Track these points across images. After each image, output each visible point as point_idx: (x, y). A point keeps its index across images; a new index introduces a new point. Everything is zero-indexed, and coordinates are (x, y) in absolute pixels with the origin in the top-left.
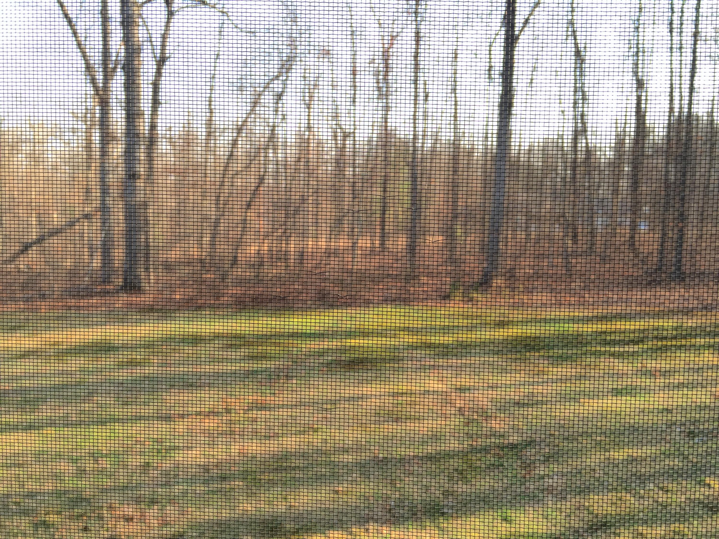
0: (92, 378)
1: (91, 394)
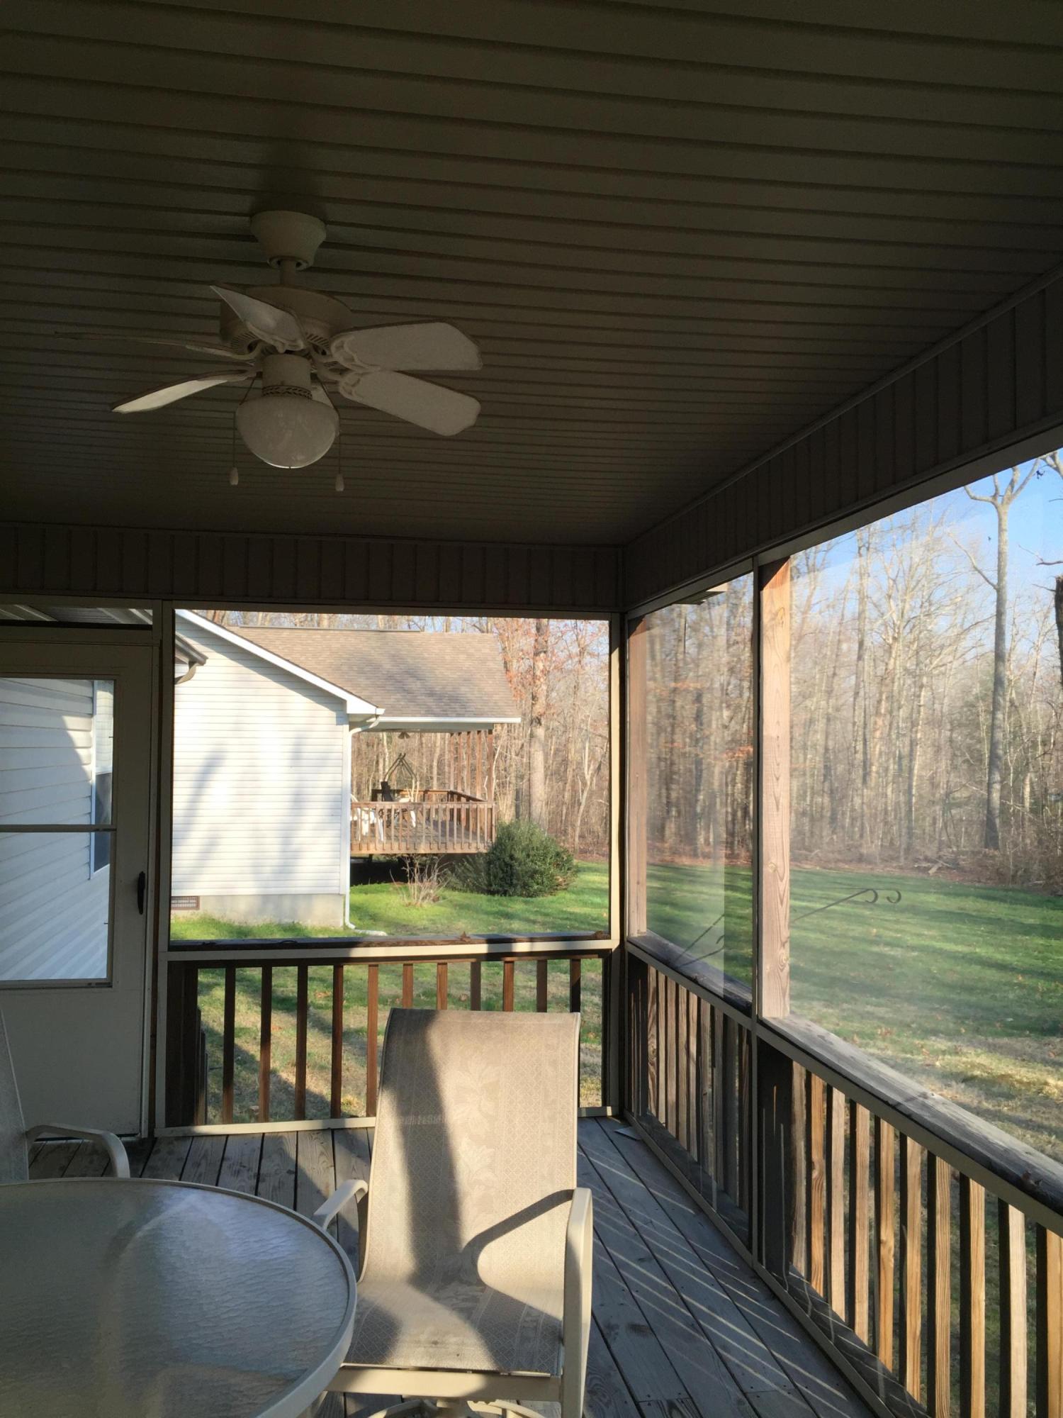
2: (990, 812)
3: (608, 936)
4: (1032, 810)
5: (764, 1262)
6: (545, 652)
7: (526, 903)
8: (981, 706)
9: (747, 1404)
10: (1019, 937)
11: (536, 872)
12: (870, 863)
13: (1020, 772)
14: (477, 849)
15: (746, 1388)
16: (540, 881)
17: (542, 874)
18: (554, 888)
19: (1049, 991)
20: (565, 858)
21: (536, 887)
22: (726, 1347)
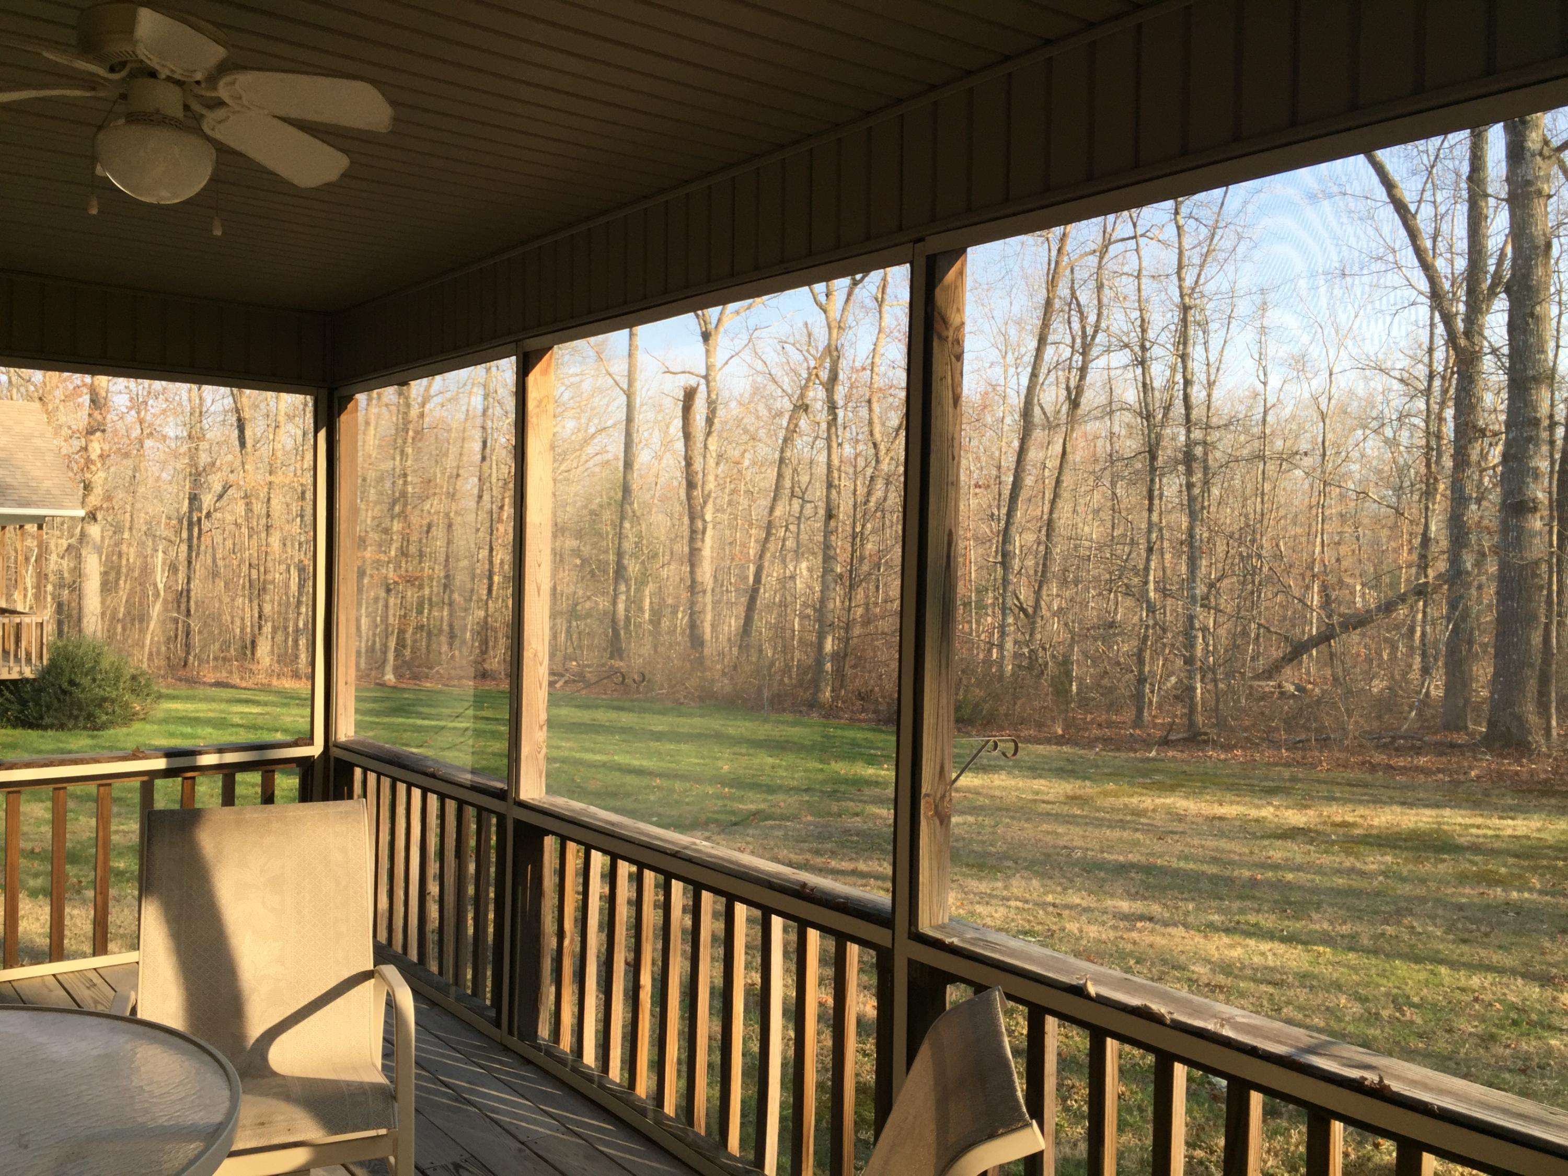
0: (1406, 889)
1: (1399, 912)
2: (614, 621)
3: (310, 741)
4: (651, 621)
5: (516, 1033)
6: (104, 431)
7: (93, 737)
8: (607, 515)
9: (528, 1151)
10: (652, 744)
11: (104, 699)
12: (494, 679)
13: (642, 582)
14: (21, 673)
15: (523, 1138)
16: (110, 710)
17: (113, 701)
18: (129, 718)
19: (685, 791)
20: (143, 682)
21: (104, 718)
22: (494, 1110)
